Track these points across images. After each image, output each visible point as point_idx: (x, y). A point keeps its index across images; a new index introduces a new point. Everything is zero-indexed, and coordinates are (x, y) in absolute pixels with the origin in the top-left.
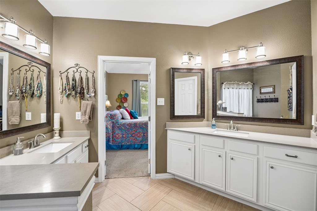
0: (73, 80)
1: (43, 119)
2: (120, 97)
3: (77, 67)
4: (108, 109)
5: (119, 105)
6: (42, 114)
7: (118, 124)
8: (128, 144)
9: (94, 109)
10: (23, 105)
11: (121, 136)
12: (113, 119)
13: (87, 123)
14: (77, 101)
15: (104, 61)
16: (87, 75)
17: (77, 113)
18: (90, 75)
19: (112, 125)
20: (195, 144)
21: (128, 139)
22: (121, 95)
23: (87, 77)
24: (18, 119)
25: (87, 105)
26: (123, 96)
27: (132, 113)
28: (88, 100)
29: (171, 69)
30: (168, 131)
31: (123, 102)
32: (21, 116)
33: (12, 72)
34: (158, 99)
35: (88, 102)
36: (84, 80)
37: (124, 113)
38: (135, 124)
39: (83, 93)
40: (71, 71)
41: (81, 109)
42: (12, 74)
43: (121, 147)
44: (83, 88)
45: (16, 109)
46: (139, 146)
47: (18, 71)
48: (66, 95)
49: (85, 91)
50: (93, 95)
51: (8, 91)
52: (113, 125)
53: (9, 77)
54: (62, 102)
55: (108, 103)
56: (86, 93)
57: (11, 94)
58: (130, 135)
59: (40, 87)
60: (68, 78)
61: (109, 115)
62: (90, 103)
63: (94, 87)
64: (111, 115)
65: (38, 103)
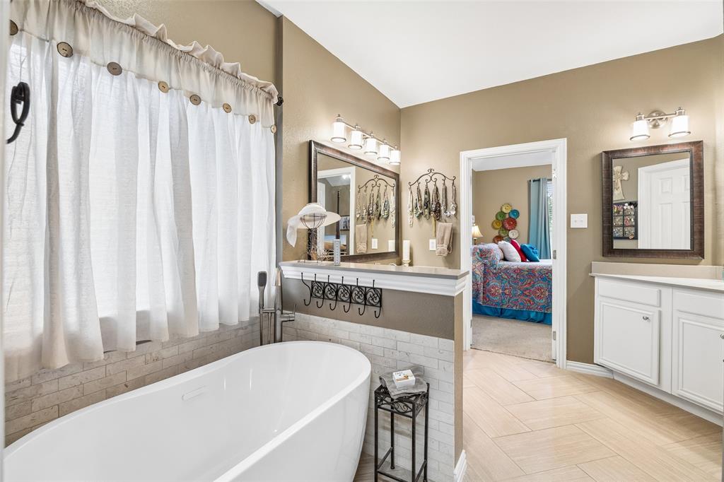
0: (426, 193)
1: (391, 247)
2: (500, 218)
3: (431, 174)
4: (475, 242)
5: (497, 234)
6: (390, 241)
7: (495, 269)
8: (514, 308)
9: (454, 236)
10: (370, 229)
11: (501, 291)
12: (486, 258)
13: (445, 255)
14: (430, 223)
15: (469, 159)
16: (444, 184)
17: (431, 241)
18: (449, 184)
19: (483, 268)
20: (659, 309)
21: (515, 298)
22: (502, 213)
23: (444, 187)
24: (365, 246)
25: (445, 228)
26: (507, 216)
27: (524, 250)
28: (446, 221)
29: (603, 154)
30: (596, 279)
31: (506, 229)
32: (368, 244)
33: (359, 188)
34: (572, 215)
35: (445, 224)
36: (441, 192)
37: (507, 248)
38: (531, 272)
39: (440, 211)
40: (422, 181)
41: (437, 235)
42: (359, 192)
43: (501, 313)
44: (440, 204)
45: (364, 234)
46: (540, 317)
47: (364, 188)
48: (417, 215)
49: (442, 208)
50: (454, 213)
51: (355, 212)
52: (485, 269)
53: (356, 195)
54: (412, 226)
55: (476, 230)
56: (443, 211)
57: (358, 216)
58: (519, 292)
59: (387, 206)
60: (419, 191)
61: (478, 251)
62: (449, 225)
63: (455, 200)
64: (481, 250)
65: (385, 227)
